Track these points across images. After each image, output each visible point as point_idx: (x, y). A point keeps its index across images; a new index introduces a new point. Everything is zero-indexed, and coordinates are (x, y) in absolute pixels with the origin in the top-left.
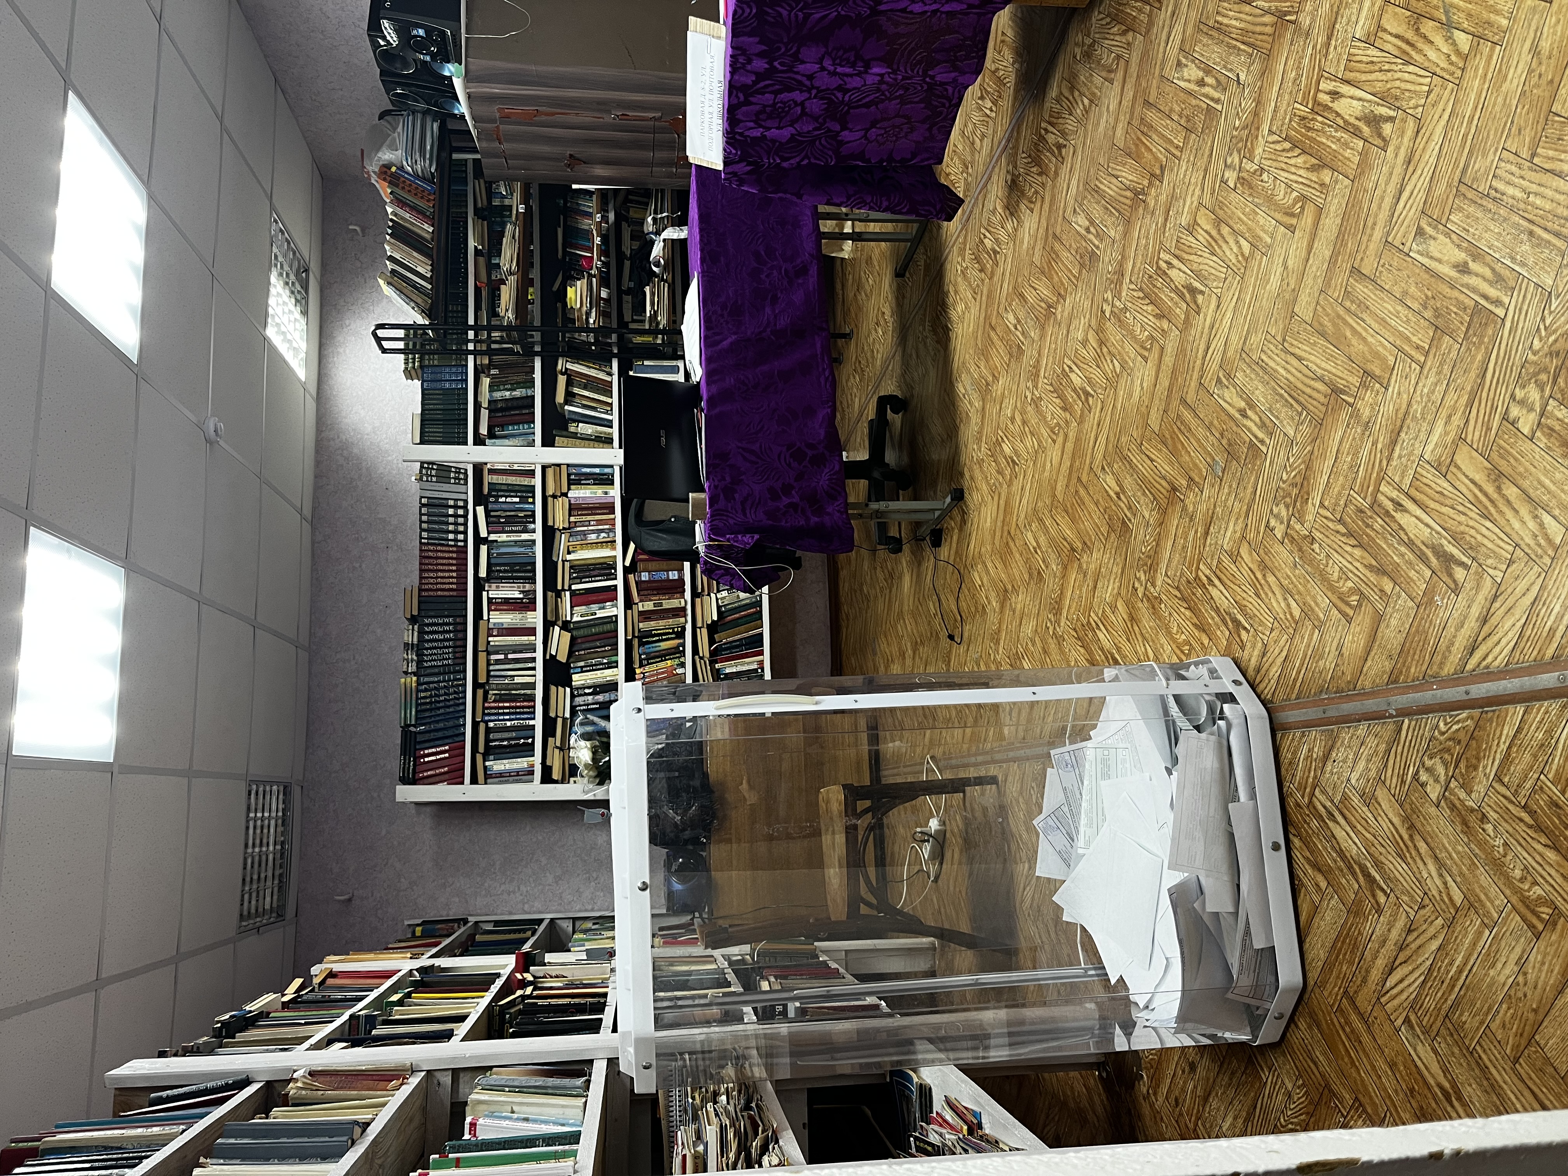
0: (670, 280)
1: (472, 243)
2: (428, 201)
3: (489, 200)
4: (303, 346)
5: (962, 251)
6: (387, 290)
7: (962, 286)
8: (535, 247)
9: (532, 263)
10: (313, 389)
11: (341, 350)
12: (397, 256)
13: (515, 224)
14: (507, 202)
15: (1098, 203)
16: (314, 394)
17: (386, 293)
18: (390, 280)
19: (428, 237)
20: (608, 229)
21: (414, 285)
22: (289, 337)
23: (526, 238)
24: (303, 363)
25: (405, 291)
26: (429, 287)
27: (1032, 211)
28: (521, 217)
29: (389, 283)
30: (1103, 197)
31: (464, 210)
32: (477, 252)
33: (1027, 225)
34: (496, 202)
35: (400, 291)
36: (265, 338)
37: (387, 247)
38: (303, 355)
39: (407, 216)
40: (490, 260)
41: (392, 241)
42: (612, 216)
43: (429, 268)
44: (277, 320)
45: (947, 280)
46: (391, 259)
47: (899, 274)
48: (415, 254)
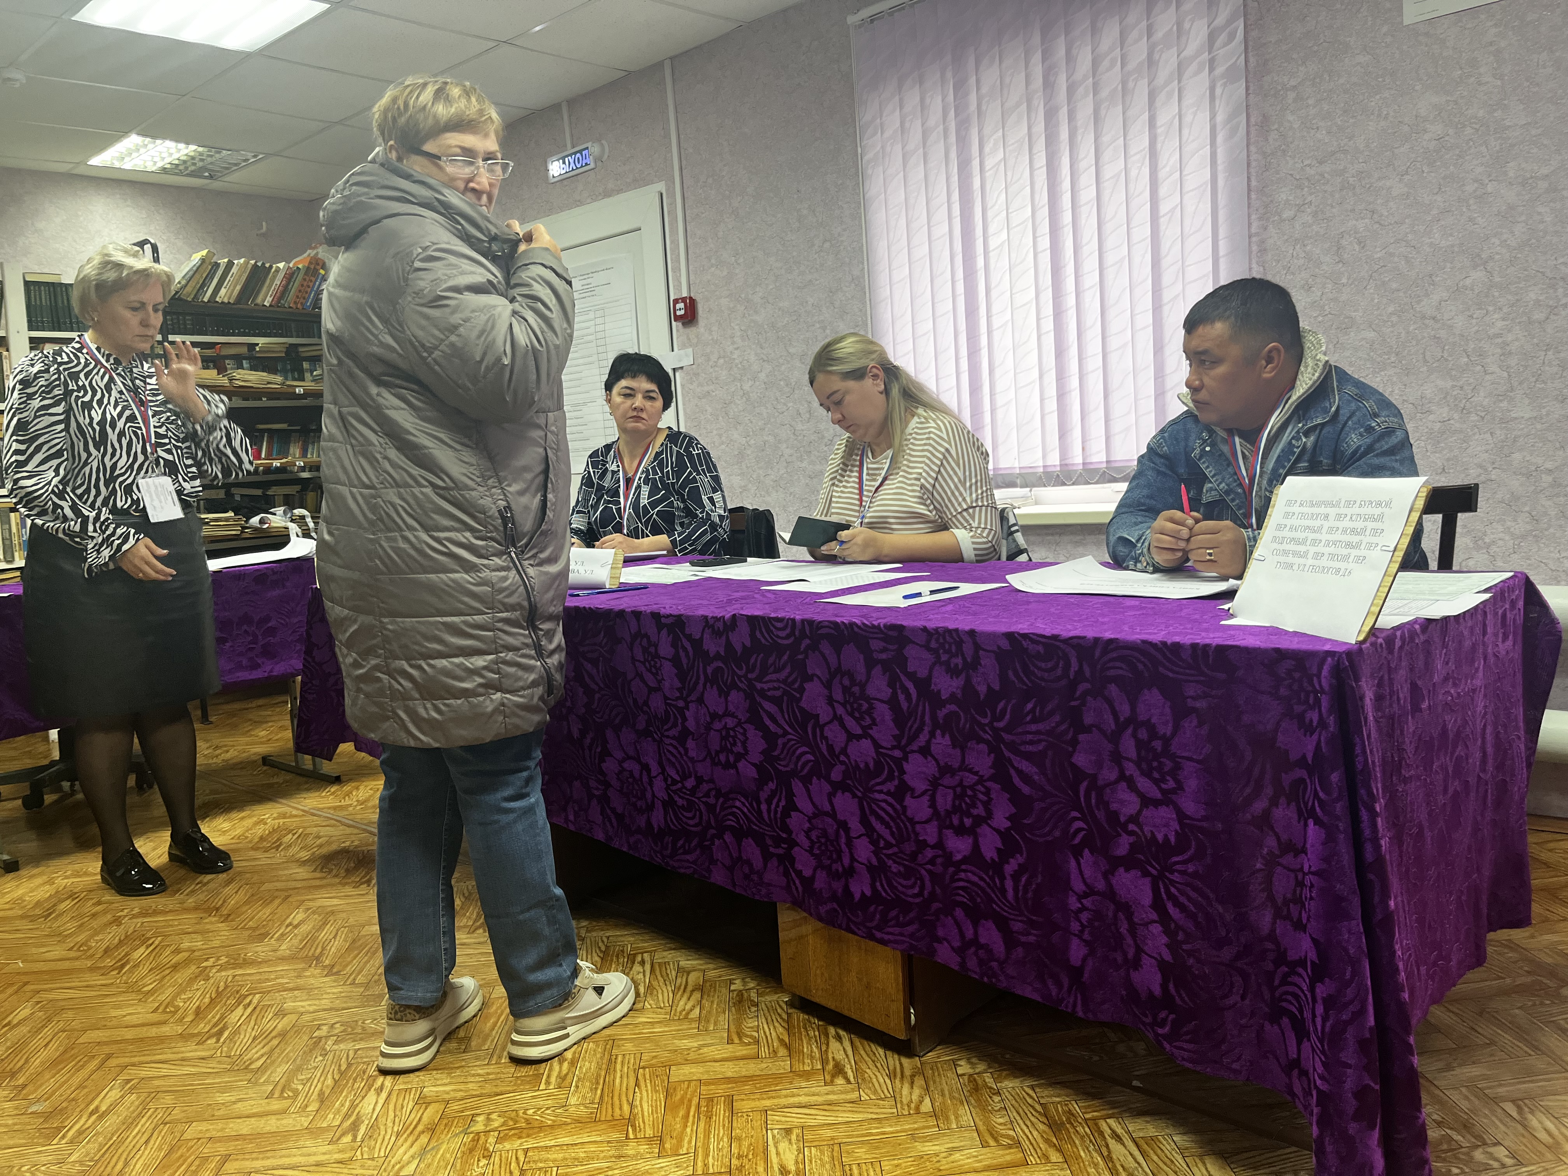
0: (245, 536)
1: (261, 341)
2: (295, 303)
3: (307, 359)
4: (128, 165)
5: (283, 816)
6: (197, 257)
7: (248, 822)
8: (264, 402)
9: (247, 400)
10: (80, 170)
11: (129, 203)
12: (234, 270)
13: (283, 384)
14: (307, 375)
15: (313, 928)
16: (75, 172)
17: (194, 256)
18: (207, 262)
19: (259, 300)
20: (292, 472)
21: (204, 285)
22: (135, 155)
23: (273, 395)
24: (108, 164)
25: (197, 276)
26: (206, 300)
27: (315, 871)
28: (291, 390)
29: (203, 260)
30: (317, 931)
31: (294, 334)
32: (252, 346)
33: (300, 870)
34: (306, 365)
35: (197, 270)
36: (125, 133)
37: (242, 261)
38: (117, 165)
39: (277, 282)
40: (245, 358)
41: (250, 266)
42: (305, 475)
43: (226, 300)
44: (151, 146)
45: (254, 808)
46: (230, 264)
47: (265, 760)
48: (238, 288)
